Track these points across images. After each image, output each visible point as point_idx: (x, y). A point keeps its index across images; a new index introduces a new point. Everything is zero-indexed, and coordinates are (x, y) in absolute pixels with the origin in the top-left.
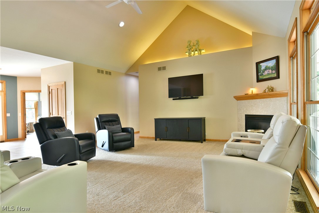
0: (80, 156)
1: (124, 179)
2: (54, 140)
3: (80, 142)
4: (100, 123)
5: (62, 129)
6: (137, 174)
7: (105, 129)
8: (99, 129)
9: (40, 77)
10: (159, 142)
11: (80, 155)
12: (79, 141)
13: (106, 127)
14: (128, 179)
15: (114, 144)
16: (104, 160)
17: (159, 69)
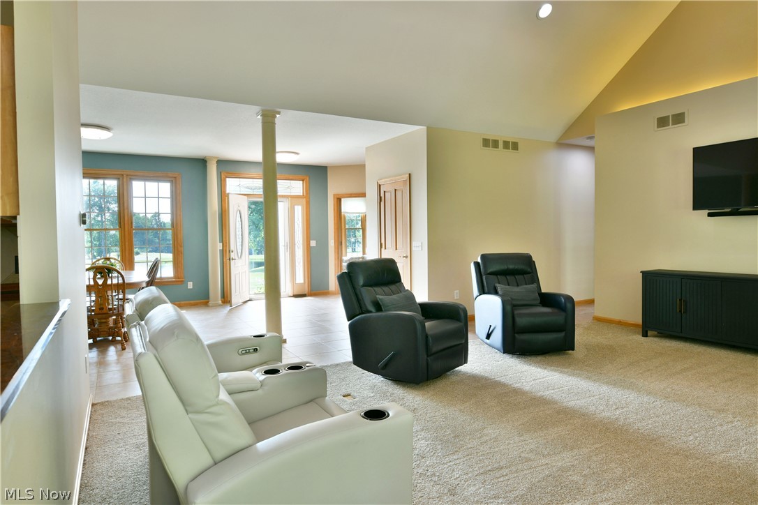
0: (427, 360)
1: (532, 456)
2: (375, 315)
3: (428, 324)
4: (484, 277)
5: (393, 287)
6: (572, 449)
7: (496, 293)
8: (482, 291)
9: (365, 165)
10: (655, 343)
11: (429, 359)
12: (426, 324)
13: (500, 287)
14: (544, 461)
15: (516, 335)
16: (486, 379)
17: (662, 122)
